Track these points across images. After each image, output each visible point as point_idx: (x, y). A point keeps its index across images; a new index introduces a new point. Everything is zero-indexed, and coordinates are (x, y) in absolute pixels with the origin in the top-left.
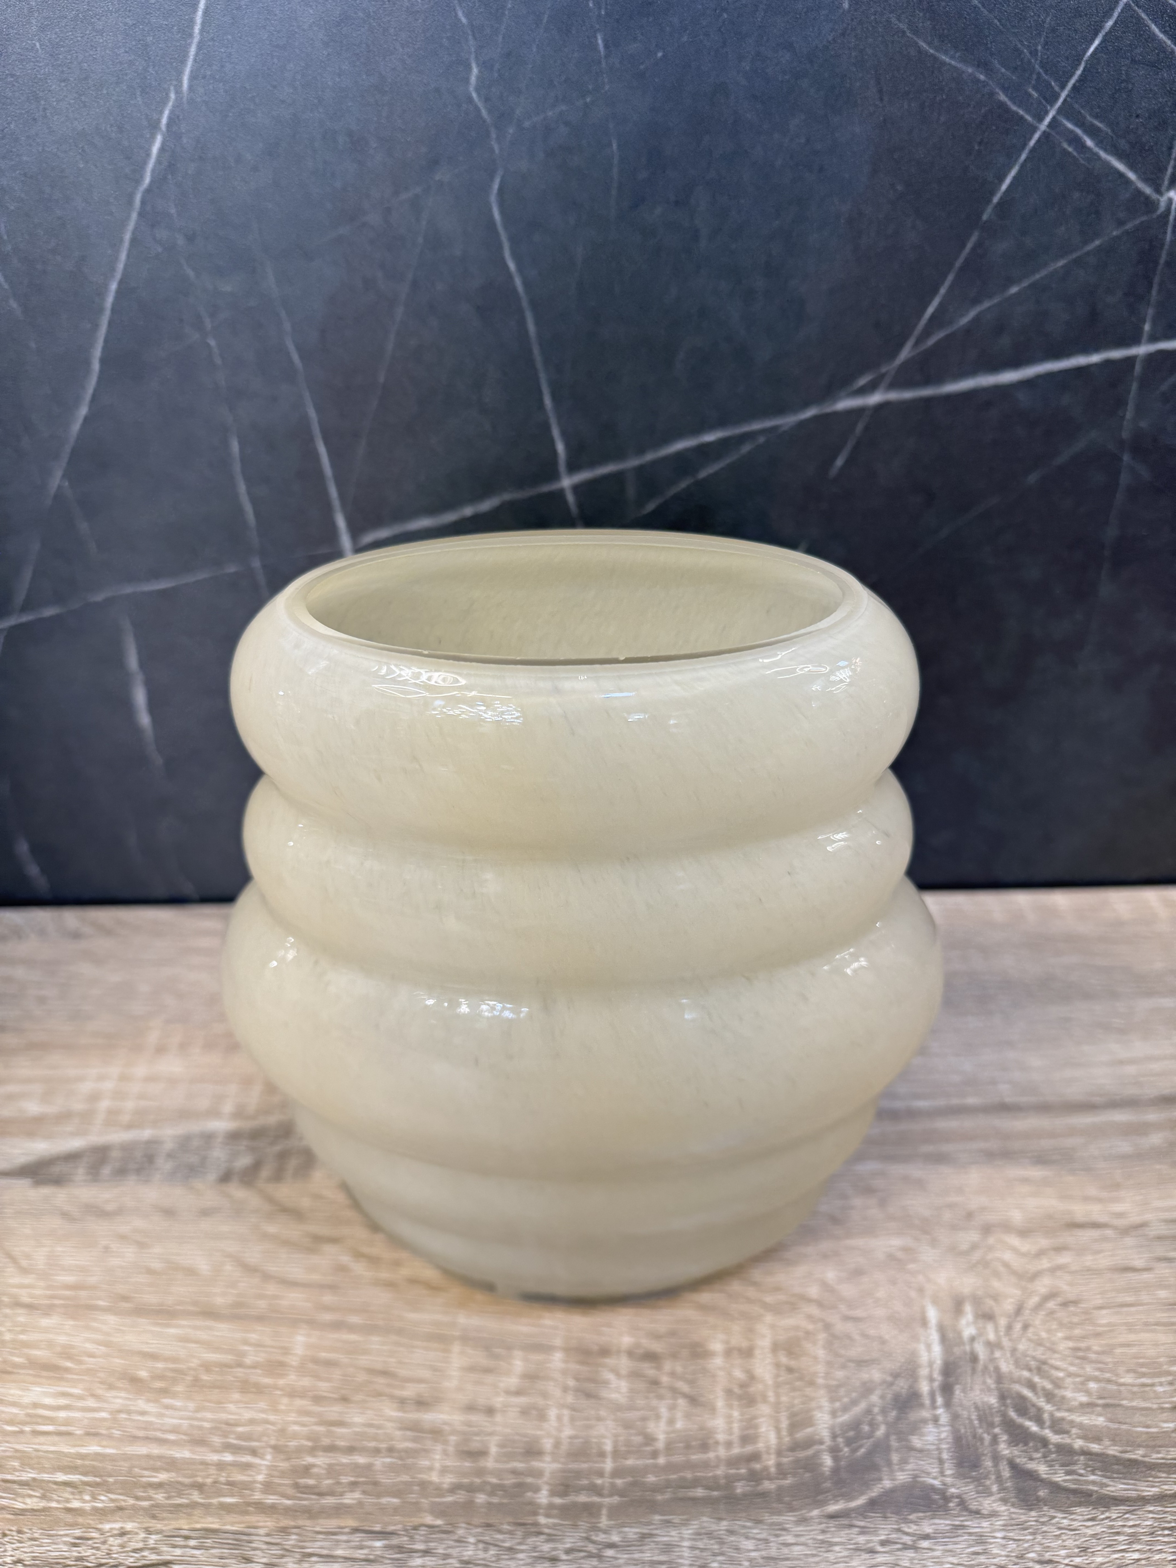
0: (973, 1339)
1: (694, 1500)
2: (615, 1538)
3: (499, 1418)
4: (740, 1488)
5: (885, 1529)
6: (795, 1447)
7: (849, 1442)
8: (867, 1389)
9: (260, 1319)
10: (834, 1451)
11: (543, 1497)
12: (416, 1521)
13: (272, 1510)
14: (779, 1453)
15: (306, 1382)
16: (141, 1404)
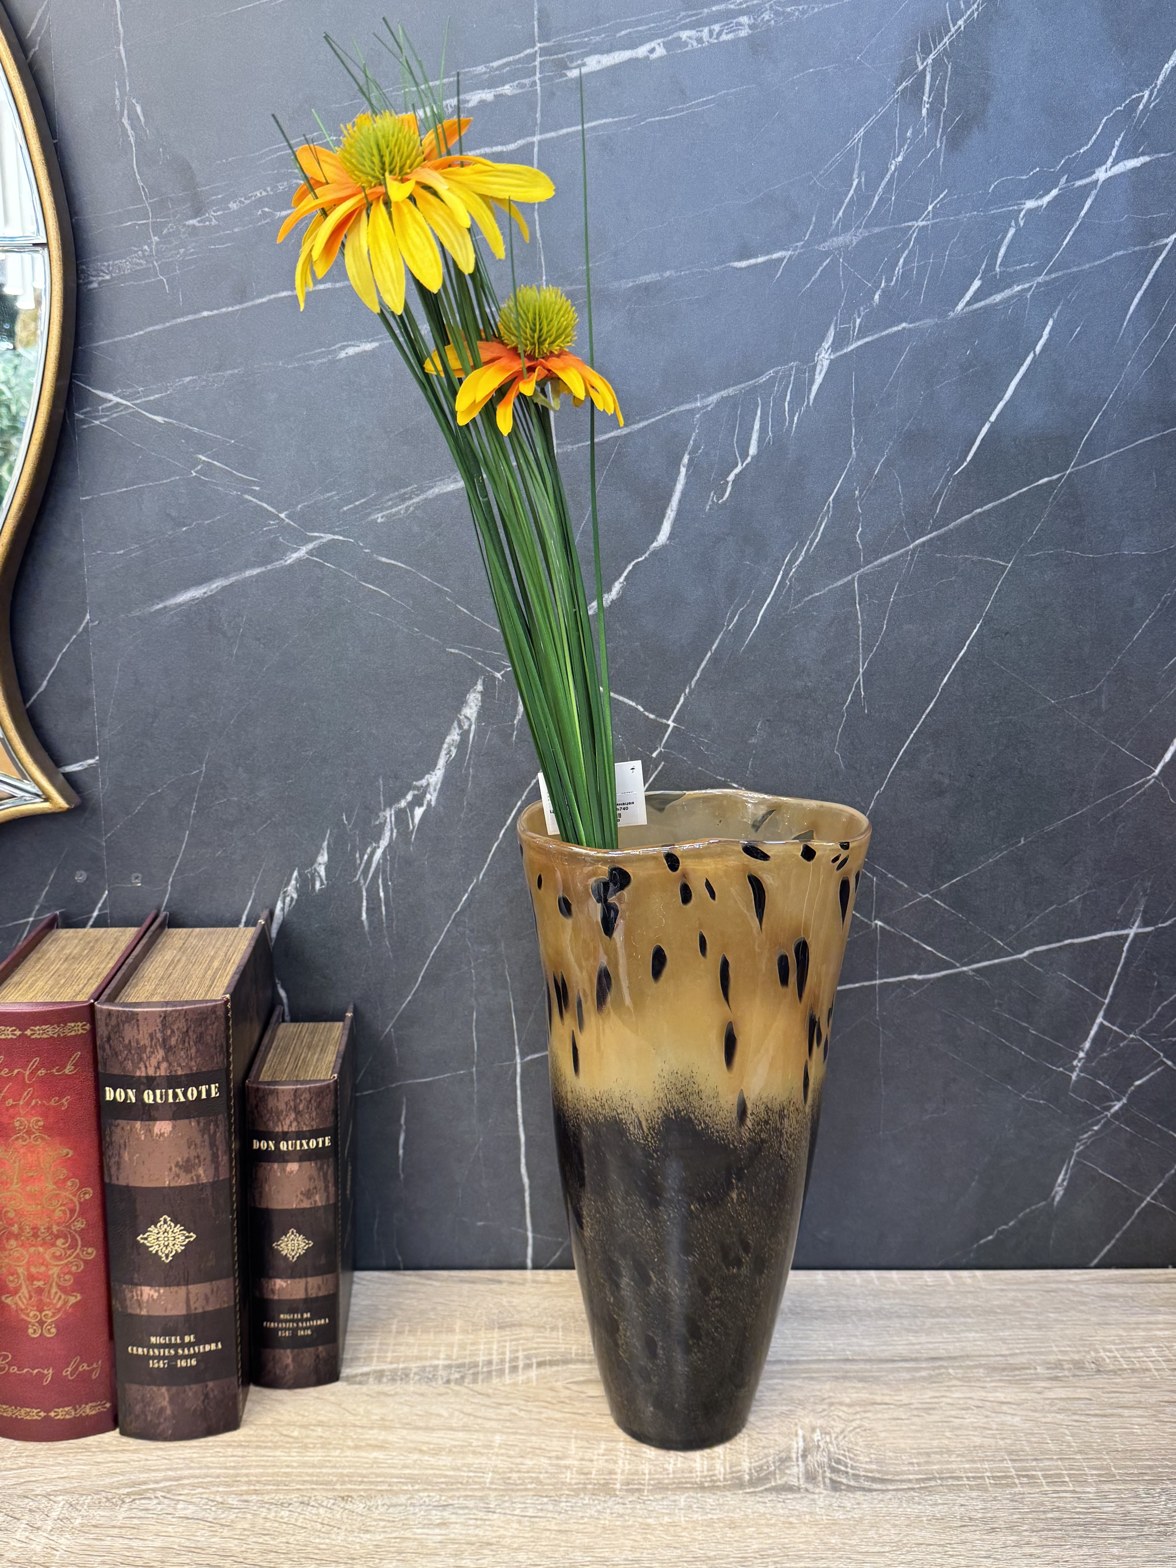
0: (818, 1441)
1: (686, 1488)
2: (651, 1498)
3: (595, 1463)
4: (706, 1485)
5: (772, 1496)
6: (732, 1473)
7: (757, 1472)
8: (767, 1456)
9: (476, 1431)
10: (750, 1474)
11: (618, 1486)
12: (562, 1492)
13: (496, 1489)
14: (725, 1474)
15: (503, 1451)
16: (426, 1458)
